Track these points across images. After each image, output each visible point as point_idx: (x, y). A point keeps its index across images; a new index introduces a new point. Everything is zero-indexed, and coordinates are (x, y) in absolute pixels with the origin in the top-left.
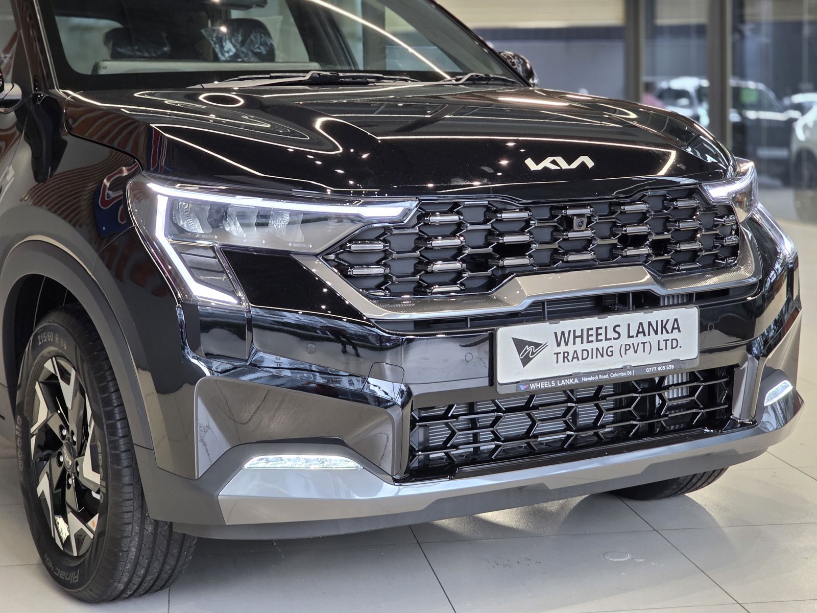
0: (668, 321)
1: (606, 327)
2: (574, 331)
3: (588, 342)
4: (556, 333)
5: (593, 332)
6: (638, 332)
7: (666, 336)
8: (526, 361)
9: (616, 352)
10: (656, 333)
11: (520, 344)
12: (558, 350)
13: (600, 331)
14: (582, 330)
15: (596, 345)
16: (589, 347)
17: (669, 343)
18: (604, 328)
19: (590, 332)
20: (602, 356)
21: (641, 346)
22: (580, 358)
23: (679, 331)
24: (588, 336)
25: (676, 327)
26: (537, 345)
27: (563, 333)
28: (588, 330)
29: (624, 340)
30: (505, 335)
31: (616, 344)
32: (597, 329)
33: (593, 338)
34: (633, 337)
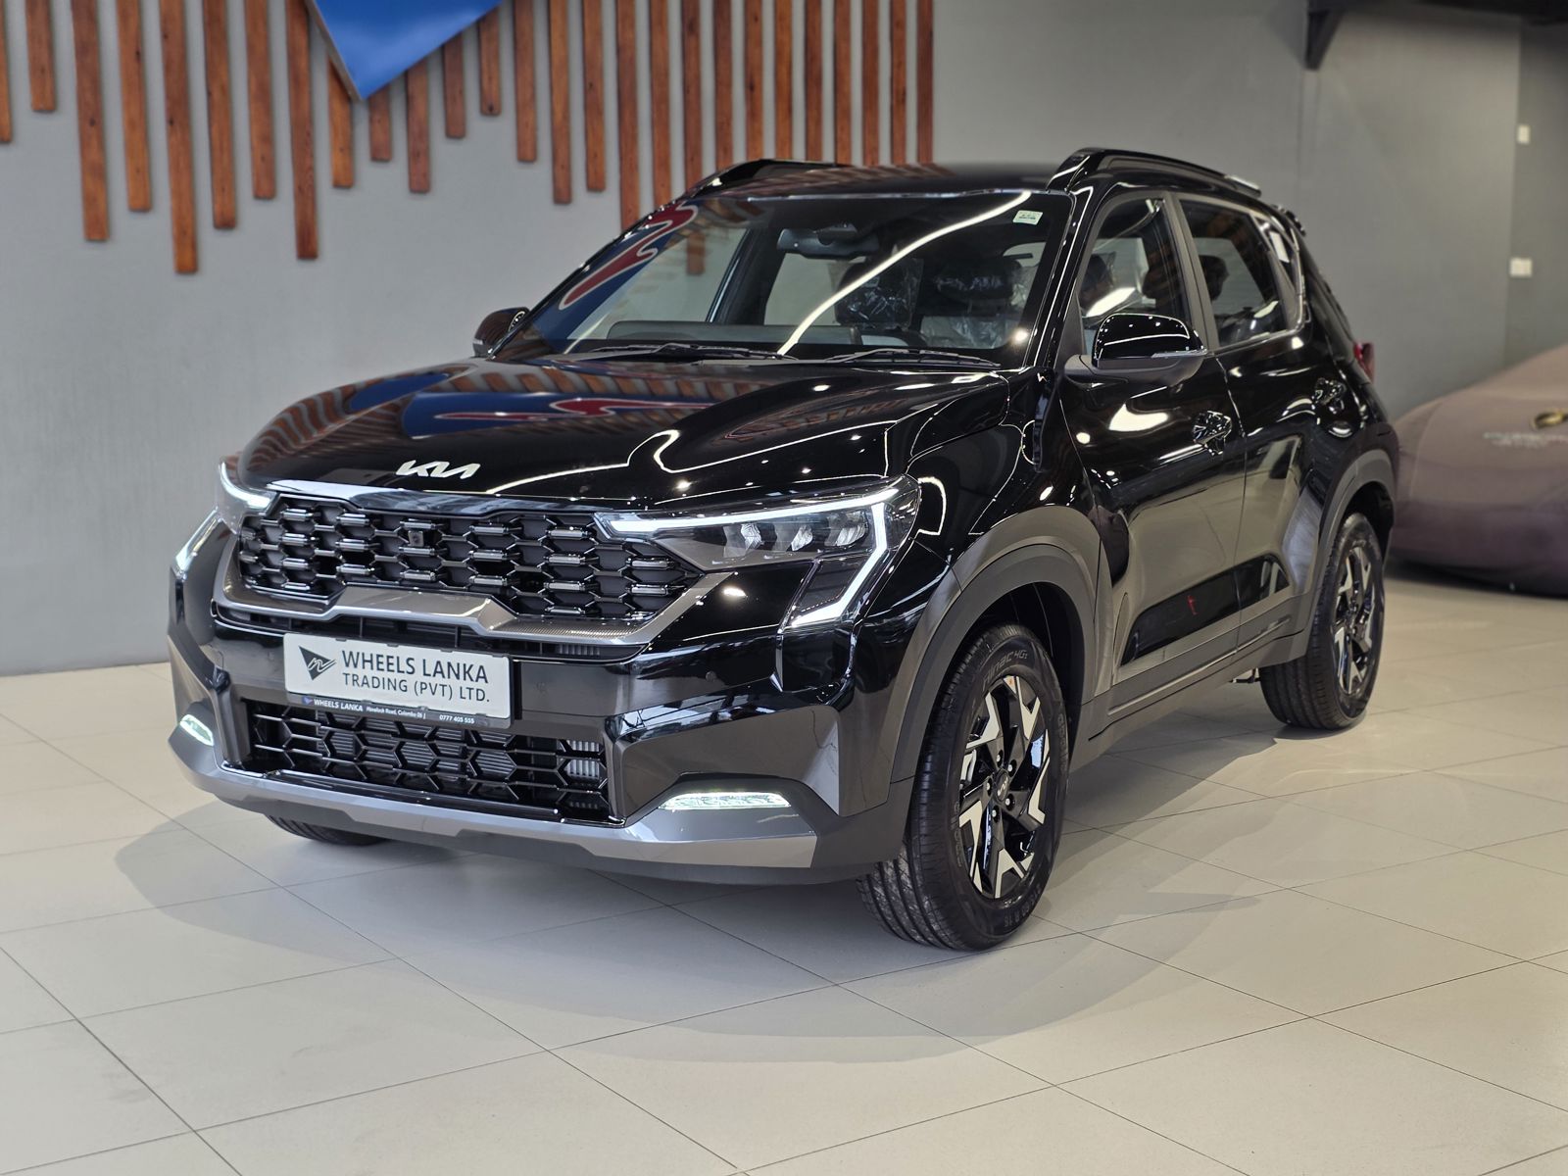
0: (471, 666)
1: (398, 658)
2: (363, 654)
3: (378, 669)
4: (344, 652)
5: (383, 660)
6: (436, 672)
7: (468, 683)
8: (314, 674)
9: (411, 688)
10: (458, 676)
11: (308, 656)
12: (347, 671)
13: (391, 661)
14: (372, 655)
15: (386, 675)
16: (380, 675)
17: (474, 693)
18: (395, 659)
19: (381, 659)
20: (395, 688)
21: (439, 688)
22: (371, 684)
23: (486, 682)
24: (379, 663)
25: (482, 676)
26: (325, 660)
27: (351, 654)
28: (378, 656)
29: (419, 676)
30: (294, 643)
31: (411, 680)
32: (388, 657)
33: (384, 666)
34: (429, 675)
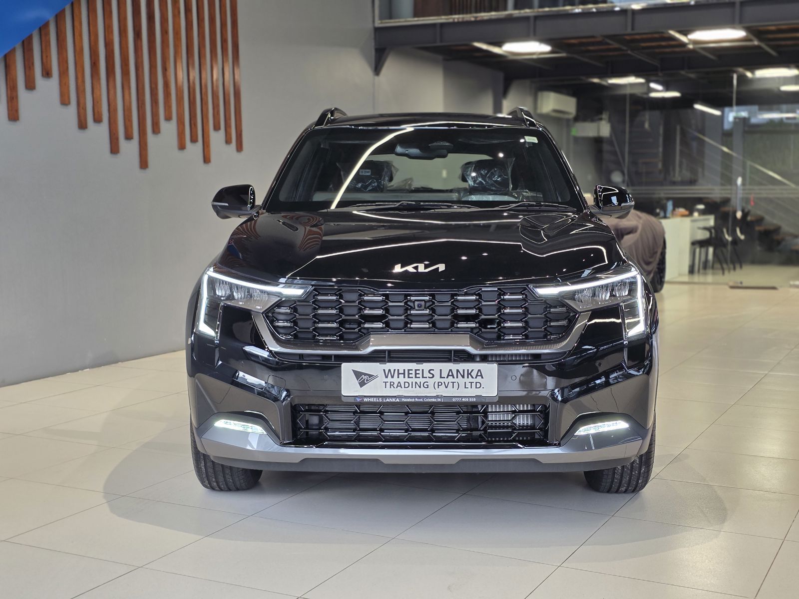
0: (472, 370)
1: (423, 370)
2: (398, 370)
3: (409, 377)
4: (384, 370)
5: (413, 372)
6: (448, 375)
7: (470, 379)
8: (362, 384)
9: (431, 386)
10: (463, 377)
11: (358, 374)
12: (386, 380)
13: (418, 372)
14: (404, 370)
15: (414, 380)
16: (410, 380)
17: (474, 385)
18: (421, 370)
19: (410, 372)
20: (420, 387)
21: (451, 384)
22: (403, 386)
23: (482, 378)
24: (409, 374)
25: (480, 374)
26: (370, 376)
27: (390, 370)
28: (409, 370)
29: (437, 379)
30: (347, 368)
31: (431, 382)
32: (416, 370)
33: (413, 375)
34: (444, 378)
